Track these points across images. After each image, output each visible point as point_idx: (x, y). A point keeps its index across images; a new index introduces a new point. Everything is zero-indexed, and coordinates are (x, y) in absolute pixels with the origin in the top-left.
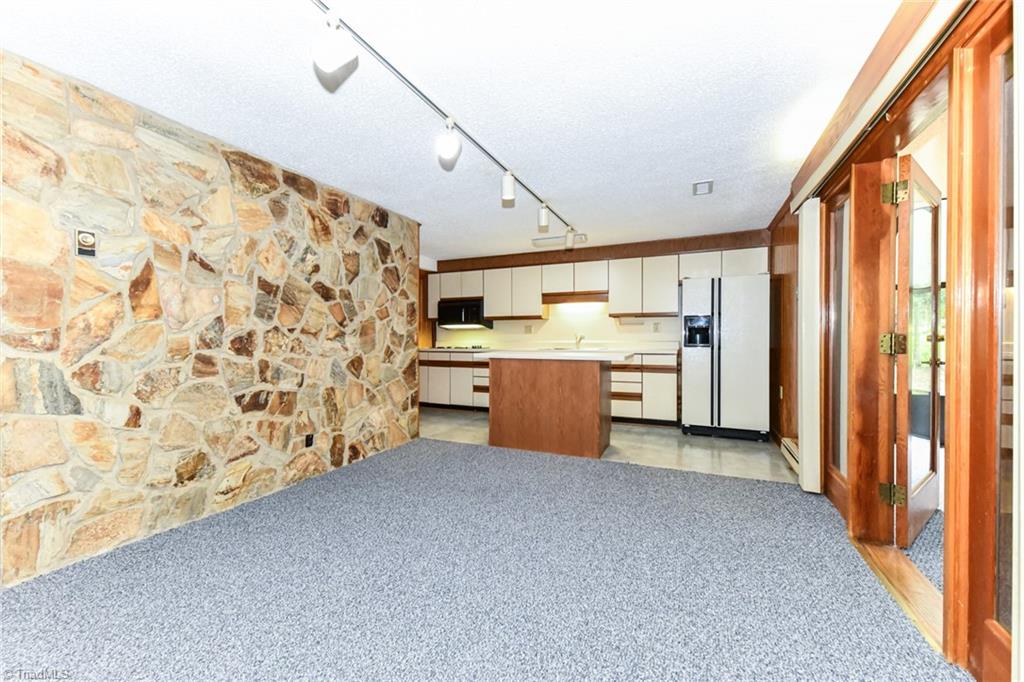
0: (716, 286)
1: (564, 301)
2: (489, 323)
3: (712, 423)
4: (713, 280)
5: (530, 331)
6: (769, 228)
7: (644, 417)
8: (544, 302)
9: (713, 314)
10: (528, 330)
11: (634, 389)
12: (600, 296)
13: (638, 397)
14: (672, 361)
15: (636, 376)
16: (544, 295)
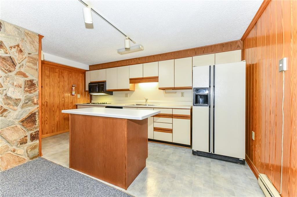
0: (212, 71)
1: (139, 82)
2: (110, 93)
3: (210, 151)
4: (210, 66)
5: (127, 97)
6: (242, 39)
7: (173, 142)
8: (130, 83)
9: (210, 87)
10: (126, 96)
11: (169, 127)
12: (155, 79)
13: (170, 131)
14: (188, 113)
15: (169, 120)
16: (131, 79)
